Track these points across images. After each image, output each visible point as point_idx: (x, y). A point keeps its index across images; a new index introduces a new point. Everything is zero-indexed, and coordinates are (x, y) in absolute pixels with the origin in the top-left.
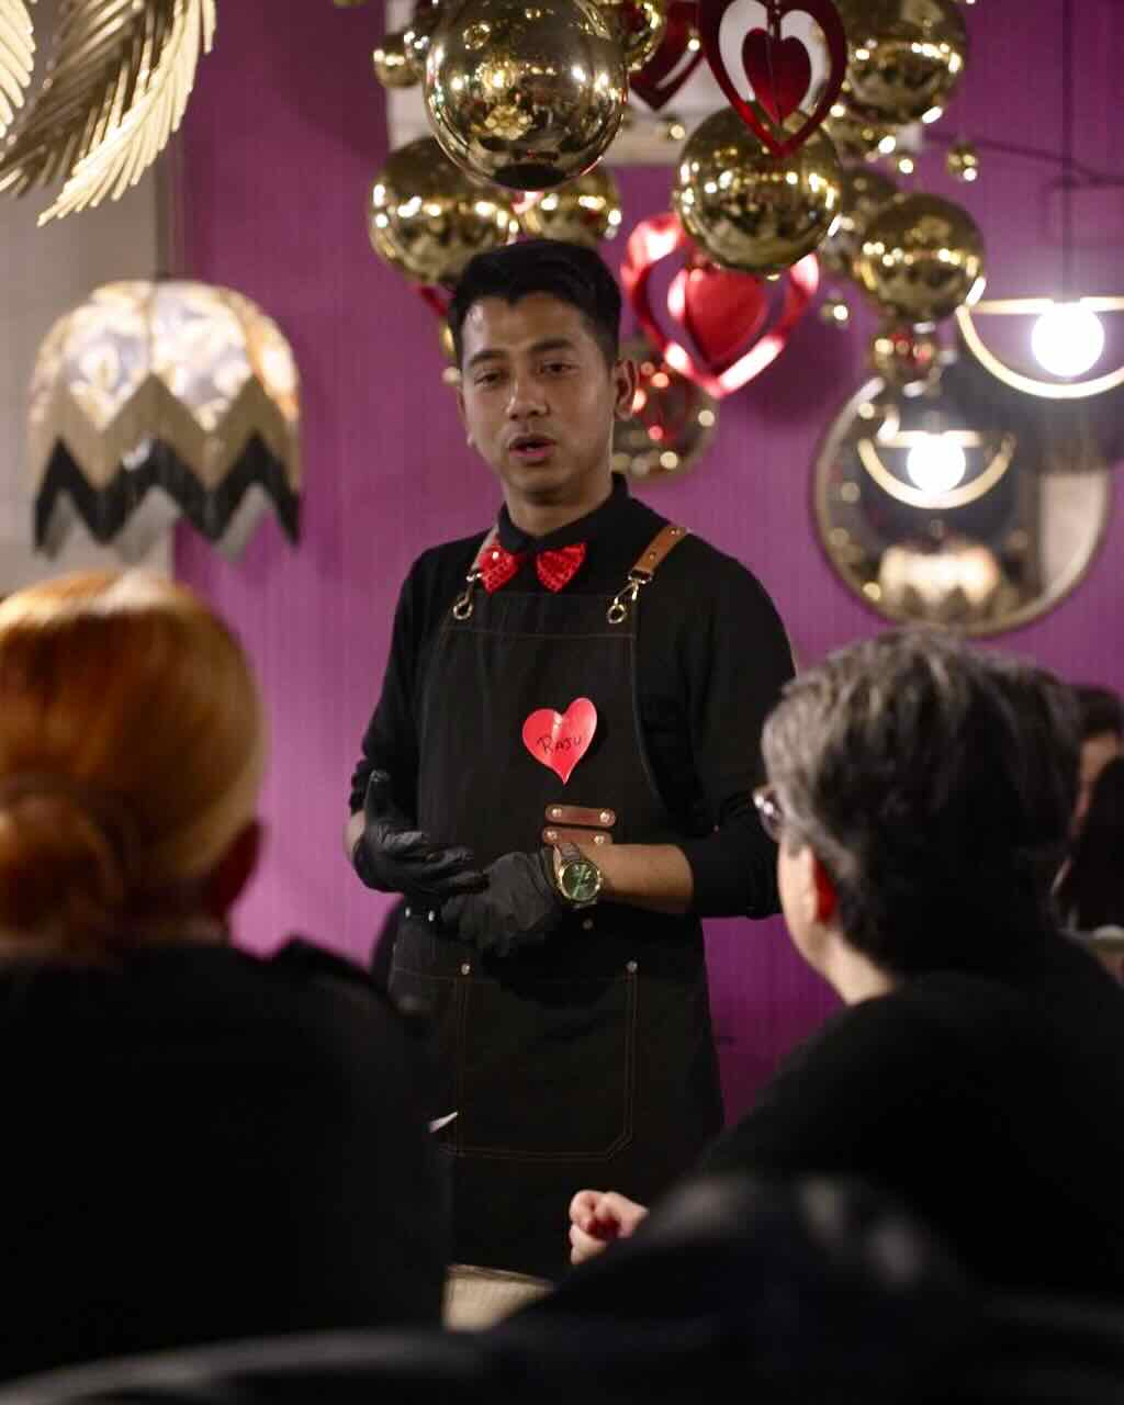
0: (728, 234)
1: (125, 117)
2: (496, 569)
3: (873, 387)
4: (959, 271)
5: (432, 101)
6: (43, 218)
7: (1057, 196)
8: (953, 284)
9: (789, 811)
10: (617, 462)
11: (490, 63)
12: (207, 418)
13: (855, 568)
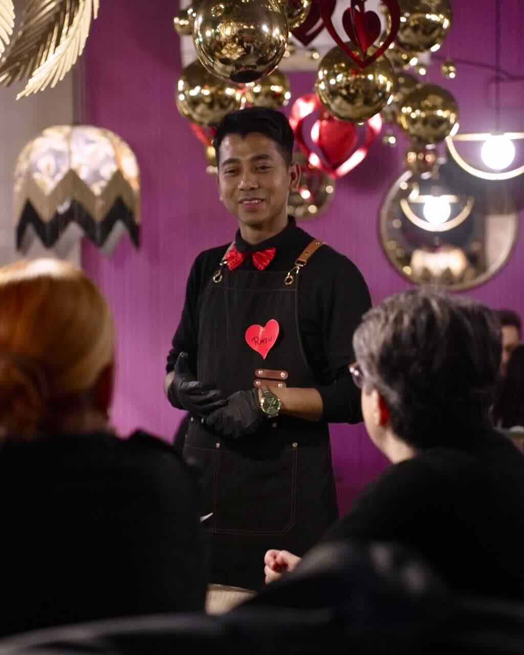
0: (341, 103)
1: (57, 48)
2: (234, 260)
3: (407, 175)
4: (446, 120)
5: (197, 41)
6: (19, 96)
7: (493, 86)
8: (444, 127)
9: (366, 373)
10: (288, 210)
11: (224, 24)
12: (97, 189)
13: (399, 259)
